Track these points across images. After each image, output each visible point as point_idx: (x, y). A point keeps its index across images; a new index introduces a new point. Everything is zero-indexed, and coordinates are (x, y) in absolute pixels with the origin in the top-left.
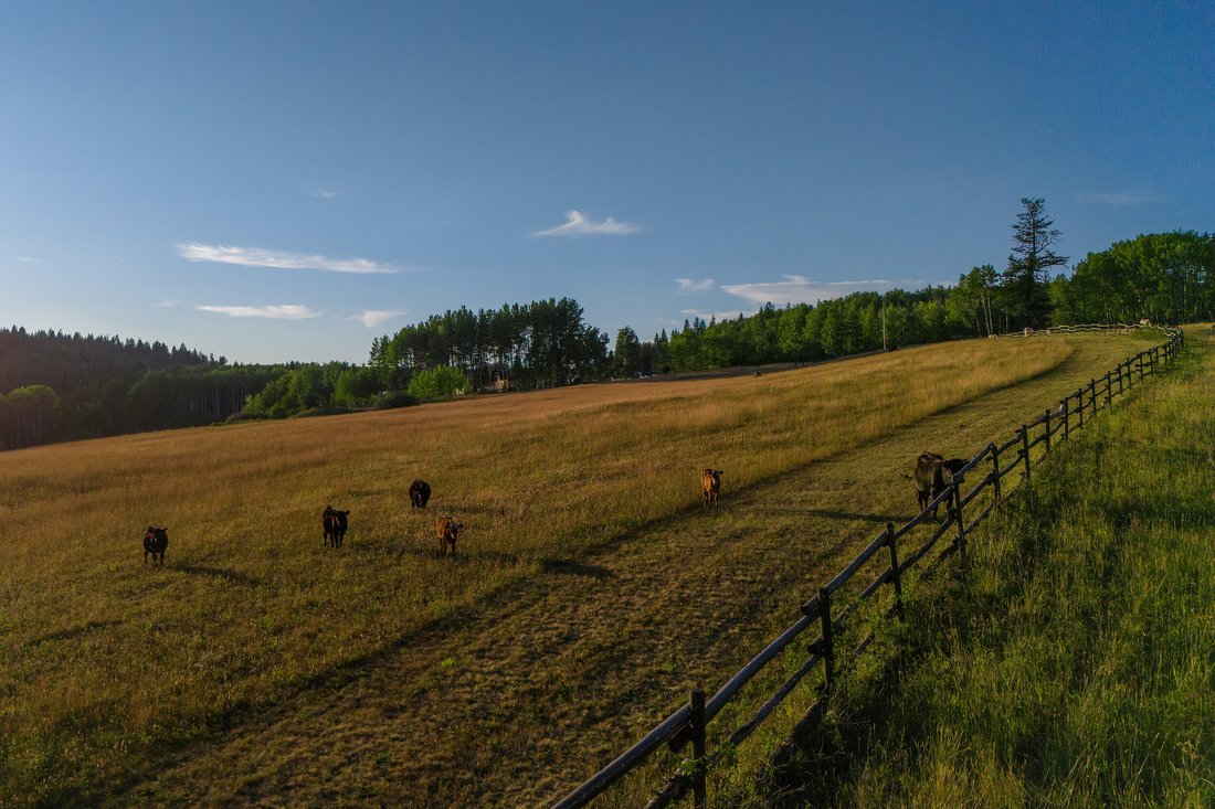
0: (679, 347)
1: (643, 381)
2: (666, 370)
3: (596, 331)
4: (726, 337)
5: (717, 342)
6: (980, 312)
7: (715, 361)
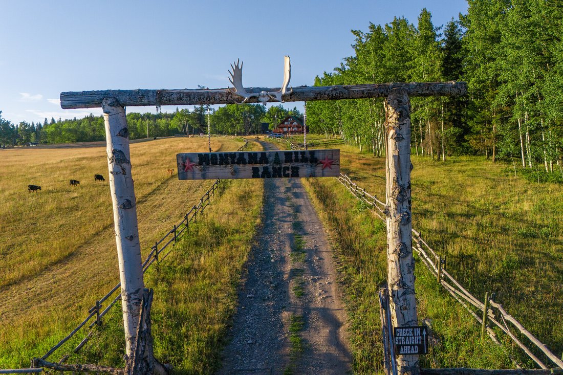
0: (52, 132)
1: (33, 148)
2: (46, 143)
3: (8, 123)
4: (73, 128)
5: (69, 130)
6: (184, 126)
7: (69, 139)
